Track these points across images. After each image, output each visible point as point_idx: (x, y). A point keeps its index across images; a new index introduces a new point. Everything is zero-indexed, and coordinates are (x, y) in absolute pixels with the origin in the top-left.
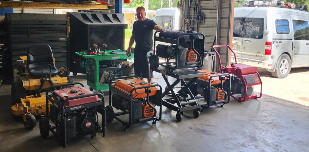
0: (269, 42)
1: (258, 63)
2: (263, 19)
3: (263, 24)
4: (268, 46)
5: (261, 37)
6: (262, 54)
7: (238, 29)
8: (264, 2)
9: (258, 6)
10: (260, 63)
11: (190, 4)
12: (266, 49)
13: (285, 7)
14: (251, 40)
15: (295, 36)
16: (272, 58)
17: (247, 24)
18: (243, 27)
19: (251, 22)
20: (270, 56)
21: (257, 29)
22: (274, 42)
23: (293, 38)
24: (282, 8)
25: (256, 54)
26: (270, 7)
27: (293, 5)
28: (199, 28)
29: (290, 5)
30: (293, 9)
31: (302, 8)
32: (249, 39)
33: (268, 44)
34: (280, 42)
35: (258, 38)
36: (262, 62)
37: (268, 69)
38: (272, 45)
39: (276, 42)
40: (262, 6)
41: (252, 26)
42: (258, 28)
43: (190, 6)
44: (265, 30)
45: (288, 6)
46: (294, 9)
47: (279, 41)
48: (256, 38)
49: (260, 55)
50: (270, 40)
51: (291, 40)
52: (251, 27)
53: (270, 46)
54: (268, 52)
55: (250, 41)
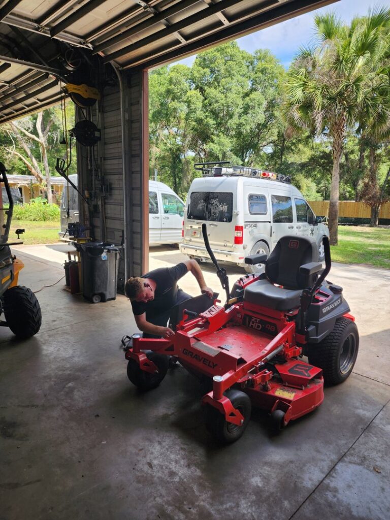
0: (239, 227)
1: (227, 256)
2: (231, 195)
3: (232, 201)
4: (239, 232)
5: (230, 220)
6: (231, 243)
7: (201, 208)
8: (234, 170)
9: (227, 175)
10: (228, 256)
11: (89, 164)
12: (236, 236)
13: (263, 178)
14: (217, 224)
15: (274, 217)
16: (244, 248)
17: (213, 201)
18: (207, 206)
19: (217, 198)
20: (240, 246)
21: (225, 208)
22: (246, 226)
23: (271, 220)
24: (258, 179)
25: (223, 244)
26: (240, 177)
27: (273, 175)
28: (105, 206)
29: (268, 175)
30: (272, 180)
31: (284, 179)
32: (215, 223)
33: (238, 228)
34: (254, 226)
35: (226, 221)
36: (231, 255)
37: (239, 264)
38: (244, 230)
39: (249, 226)
40: (232, 175)
41: (218, 204)
42: (226, 206)
43: (89, 167)
44: (234, 210)
45: (266, 176)
46: (274, 180)
47: (254, 224)
48: (223, 221)
49: (228, 244)
50: (241, 223)
51: (270, 222)
52: (218, 206)
53: (241, 232)
54: (238, 241)
55: (216, 226)
